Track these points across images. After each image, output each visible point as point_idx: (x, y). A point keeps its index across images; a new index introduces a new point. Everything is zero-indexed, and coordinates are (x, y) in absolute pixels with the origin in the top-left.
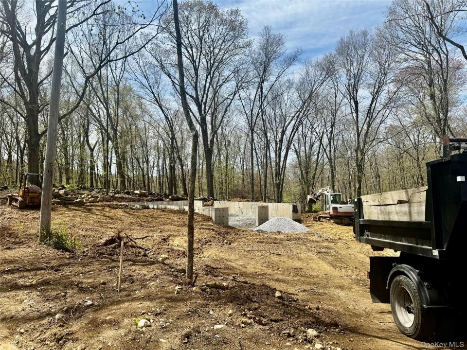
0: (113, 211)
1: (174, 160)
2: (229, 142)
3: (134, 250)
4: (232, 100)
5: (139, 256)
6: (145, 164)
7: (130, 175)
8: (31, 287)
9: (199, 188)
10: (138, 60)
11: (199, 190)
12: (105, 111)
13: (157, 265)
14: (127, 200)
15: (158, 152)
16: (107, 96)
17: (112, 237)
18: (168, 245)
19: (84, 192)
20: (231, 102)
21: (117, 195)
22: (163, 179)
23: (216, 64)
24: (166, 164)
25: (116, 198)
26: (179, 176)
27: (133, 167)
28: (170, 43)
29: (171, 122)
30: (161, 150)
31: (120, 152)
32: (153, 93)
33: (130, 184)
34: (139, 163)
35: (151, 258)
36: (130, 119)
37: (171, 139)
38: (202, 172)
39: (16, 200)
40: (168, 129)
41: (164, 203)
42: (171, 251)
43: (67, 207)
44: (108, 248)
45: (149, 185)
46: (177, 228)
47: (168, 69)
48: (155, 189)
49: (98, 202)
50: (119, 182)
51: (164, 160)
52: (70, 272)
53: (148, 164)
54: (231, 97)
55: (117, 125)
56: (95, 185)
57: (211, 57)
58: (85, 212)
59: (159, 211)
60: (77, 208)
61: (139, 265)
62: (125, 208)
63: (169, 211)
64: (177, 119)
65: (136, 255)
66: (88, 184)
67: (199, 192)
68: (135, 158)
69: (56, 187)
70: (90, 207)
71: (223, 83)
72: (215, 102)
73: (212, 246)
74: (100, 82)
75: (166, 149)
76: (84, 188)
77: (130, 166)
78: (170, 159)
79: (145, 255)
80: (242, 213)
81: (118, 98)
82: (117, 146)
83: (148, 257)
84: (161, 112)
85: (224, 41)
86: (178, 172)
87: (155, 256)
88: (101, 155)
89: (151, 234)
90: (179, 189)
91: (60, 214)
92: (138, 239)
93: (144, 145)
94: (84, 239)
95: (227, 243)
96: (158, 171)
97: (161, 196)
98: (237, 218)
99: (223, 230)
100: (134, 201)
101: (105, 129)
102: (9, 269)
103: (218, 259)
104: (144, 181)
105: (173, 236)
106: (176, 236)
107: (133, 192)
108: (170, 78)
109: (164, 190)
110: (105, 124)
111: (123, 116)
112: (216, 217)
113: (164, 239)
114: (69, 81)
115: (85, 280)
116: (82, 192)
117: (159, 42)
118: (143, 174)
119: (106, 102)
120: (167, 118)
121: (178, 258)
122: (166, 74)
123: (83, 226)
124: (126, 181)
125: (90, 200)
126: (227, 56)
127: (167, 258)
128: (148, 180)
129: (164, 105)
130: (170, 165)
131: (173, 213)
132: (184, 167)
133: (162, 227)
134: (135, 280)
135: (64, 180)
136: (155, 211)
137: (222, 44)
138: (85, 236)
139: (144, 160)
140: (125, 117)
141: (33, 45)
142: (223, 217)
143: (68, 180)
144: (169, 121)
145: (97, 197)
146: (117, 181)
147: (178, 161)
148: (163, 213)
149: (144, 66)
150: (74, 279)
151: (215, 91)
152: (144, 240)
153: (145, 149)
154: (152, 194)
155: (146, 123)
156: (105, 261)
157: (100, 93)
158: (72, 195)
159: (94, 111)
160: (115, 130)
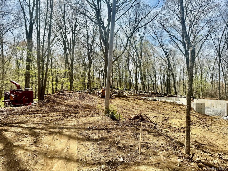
0: (138, 101)
1: (169, 76)
2: (203, 65)
3: (149, 124)
4: (206, 39)
5: (151, 128)
6: (154, 78)
7: (147, 84)
8: (95, 140)
9: (184, 91)
10: (152, 26)
11: (184, 92)
12: (136, 54)
13: (163, 137)
14: (145, 96)
15: (161, 72)
16: (137, 47)
17: (137, 115)
18: (168, 123)
19: (126, 91)
20: (205, 41)
21: (141, 93)
22: (163, 86)
23: (196, 21)
24: (165, 78)
25: (140, 94)
26: (172, 84)
27: (148, 80)
28: (168, 15)
29: (168, 56)
30: (163, 71)
31: (142, 73)
32: (159, 42)
33: (147, 88)
34: (151, 78)
35: (159, 130)
36: (147, 56)
37: (168, 65)
38: (186, 82)
39: (100, 94)
40: (166, 60)
41: (164, 98)
42: (170, 127)
43: (119, 98)
44: (135, 121)
45: (156, 88)
46: (173, 113)
47: (167, 28)
48: (159, 90)
49: (132, 96)
50: (142, 87)
51: (164, 76)
52: (114, 134)
53: (155, 78)
54: (205, 38)
55: (141, 60)
56: (131, 88)
57: (192, 17)
58: (126, 100)
59: (162, 102)
60: (123, 98)
61: (152, 135)
62: (144, 100)
63: (167, 103)
64: (171, 54)
65: (150, 127)
66: (128, 88)
67: (183, 93)
68: (149, 75)
69: (115, 89)
70: (128, 98)
71: (200, 30)
72: (194, 43)
73: (196, 127)
74: (134, 40)
75: (165, 70)
76: (127, 90)
77: (147, 79)
78: (167, 75)
79: (155, 128)
80: (213, 107)
81: (142, 47)
82: (141, 70)
83: (156, 129)
84: (163, 51)
85: (201, 6)
86: (172, 82)
87: (161, 129)
88: (134, 74)
89: (158, 115)
90: (172, 91)
91: (116, 101)
92: (151, 117)
93: (154, 69)
94: (124, 114)
95: (206, 126)
96: (161, 82)
97: (162, 94)
98: (210, 109)
99: (202, 117)
100: (149, 96)
101: (136, 62)
102: (89, 127)
103: (203, 137)
104: (153, 87)
105: (171, 118)
106: (173, 118)
107: (148, 92)
108: (168, 33)
109: (164, 91)
110: (136, 60)
111: (144, 55)
112: (196, 108)
113: (166, 119)
114: (121, 42)
115: (121, 141)
116: (125, 91)
117: (163, 15)
118: (153, 83)
119: (136, 49)
120: (166, 54)
121: (175, 132)
122: (166, 31)
123: (125, 107)
124: (145, 87)
125: (129, 95)
126: (202, 15)
127: (168, 131)
128: (156, 86)
129: (165, 47)
130: (167, 78)
131: (169, 104)
132: (175, 80)
133: (164, 112)
134: (149, 146)
135: (119, 85)
136: (160, 102)
137: (199, 8)
138: (125, 113)
139: (154, 76)
140: (145, 56)
141: (106, 27)
142: (201, 108)
143: (120, 86)
144: (167, 55)
145: (132, 94)
146: (141, 87)
147: (171, 76)
148: (164, 104)
149: (155, 29)
150: (116, 139)
151: (194, 36)
152: (154, 118)
153: (154, 71)
154: (158, 93)
155: (155, 57)
156: (133, 129)
157: (134, 46)
158: (121, 93)
159: (131, 55)
160: (140, 62)
